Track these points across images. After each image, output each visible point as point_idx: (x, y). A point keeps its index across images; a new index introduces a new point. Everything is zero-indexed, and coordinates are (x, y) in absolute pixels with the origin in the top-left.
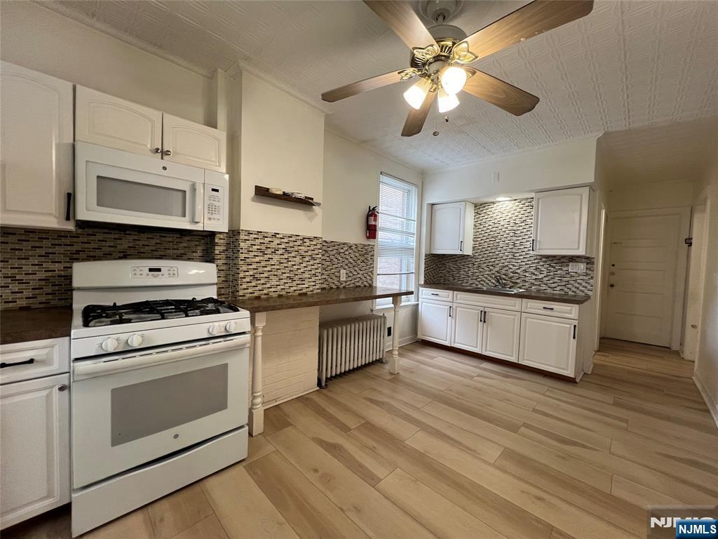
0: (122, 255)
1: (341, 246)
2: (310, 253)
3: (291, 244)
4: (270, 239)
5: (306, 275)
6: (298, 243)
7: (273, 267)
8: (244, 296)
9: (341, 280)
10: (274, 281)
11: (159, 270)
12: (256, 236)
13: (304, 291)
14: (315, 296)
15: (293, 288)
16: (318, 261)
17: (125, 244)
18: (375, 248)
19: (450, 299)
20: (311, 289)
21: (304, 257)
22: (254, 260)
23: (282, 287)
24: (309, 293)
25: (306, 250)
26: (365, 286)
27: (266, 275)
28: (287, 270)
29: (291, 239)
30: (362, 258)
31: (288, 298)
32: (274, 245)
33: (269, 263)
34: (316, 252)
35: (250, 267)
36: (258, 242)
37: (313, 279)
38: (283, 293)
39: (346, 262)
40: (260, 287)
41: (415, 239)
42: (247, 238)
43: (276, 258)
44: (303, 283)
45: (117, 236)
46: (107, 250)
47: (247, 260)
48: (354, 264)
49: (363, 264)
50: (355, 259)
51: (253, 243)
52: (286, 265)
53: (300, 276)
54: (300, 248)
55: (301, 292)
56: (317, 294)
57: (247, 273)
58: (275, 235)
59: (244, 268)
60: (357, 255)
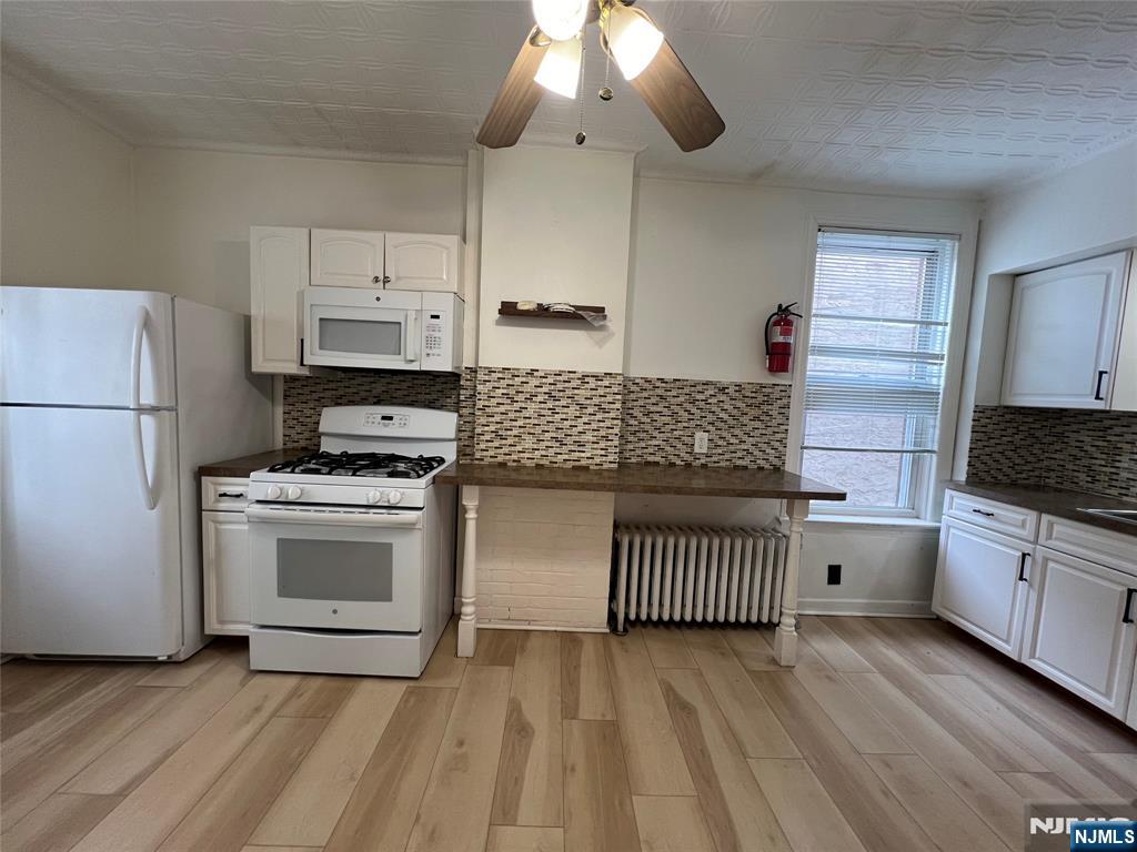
0: (375, 400)
1: (699, 388)
2: (596, 400)
3: (560, 386)
4: (524, 379)
5: (589, 437)
6: (574, 383)
7: (528, 421)
8: (482, 460)
9: (697, 450)
10: (529, 443)
11: (391, 418)
12: (500, 375)
13: (583, 463)
14: (606, 474)
15: (562, 457)
16: (612, 415)
17: (379, 388)
18: (794, 393)
19: (1028, 533)
20: (597, 460)
21: (583, 407)
22: (497, 410)
23: (544, 453)
24: (591, 467)
25: (589, 394)
26: (761, 469)
27: (515, 432)
28: (551, 427)
29: (558, 378)
30: (754, 412)
31: (551, 470)
32: (528, 388)
33: (522, 415)
34: (609, 399)
35: (491, 419)
36: (503, 383)
37: (602, 445)
38: (545, 462)
39: (710, 417)
40: (505, 450)
41: (944, 367)
42: (487, 378)
43: (532, 408)
44: (581, 449)
45: (372, 379)
46: (363, 394)
47: (487, 410)
48: (732, 422)
49: (757, 424)
50: (735, 412)
51: (496, 385)
52: (550, 419)
53: (577, 439)
54: (576, 391)
55: (577, 463)
56: (609, 470)
57: (486, 428)
58: (531, 373)
59: (483, 420)
60: (739, 404)
